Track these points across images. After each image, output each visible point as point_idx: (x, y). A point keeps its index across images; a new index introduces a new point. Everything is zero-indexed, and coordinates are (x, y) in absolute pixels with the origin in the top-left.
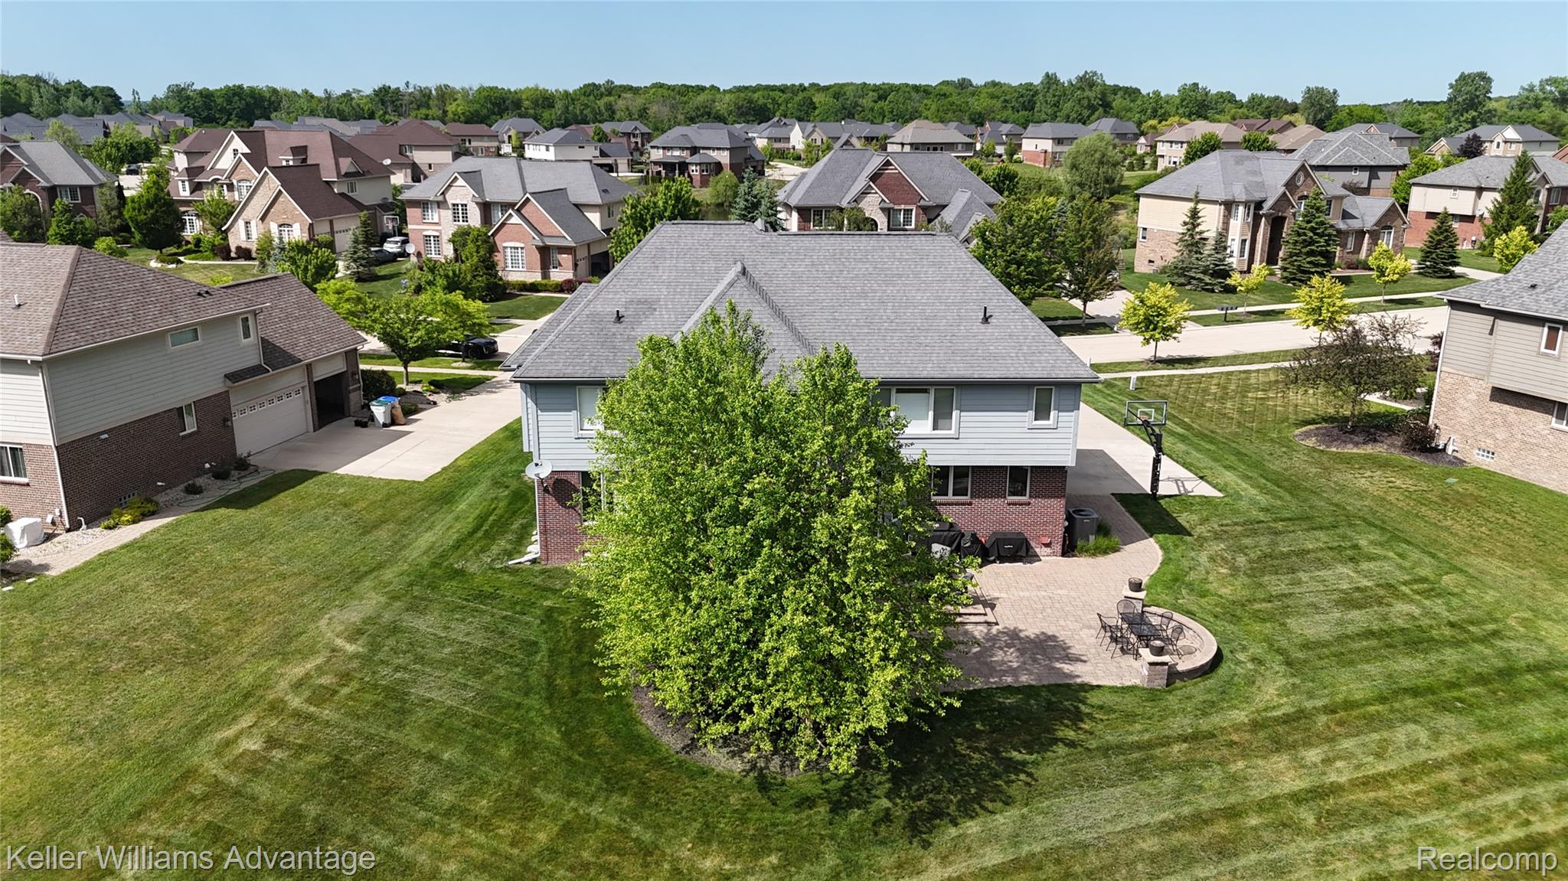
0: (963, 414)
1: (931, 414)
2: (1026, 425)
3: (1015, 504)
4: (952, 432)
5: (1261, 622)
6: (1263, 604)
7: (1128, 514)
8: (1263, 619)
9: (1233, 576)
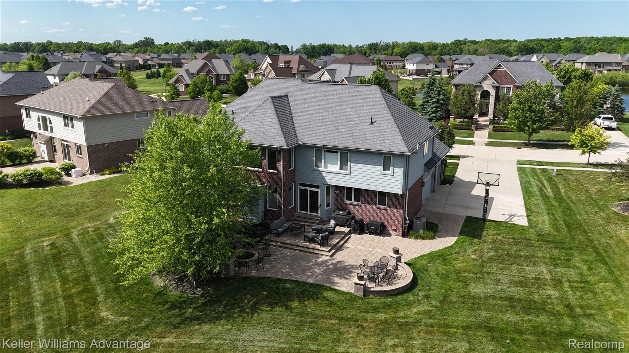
0: (352, 164)
1: (339, 162)
2: (379, 172)
3: (380, 209)
4: (347, 172)
5: (457, 282)
6: (470, 275)
7: (461, 225)
8: (460, 281)
9: (474, 260)
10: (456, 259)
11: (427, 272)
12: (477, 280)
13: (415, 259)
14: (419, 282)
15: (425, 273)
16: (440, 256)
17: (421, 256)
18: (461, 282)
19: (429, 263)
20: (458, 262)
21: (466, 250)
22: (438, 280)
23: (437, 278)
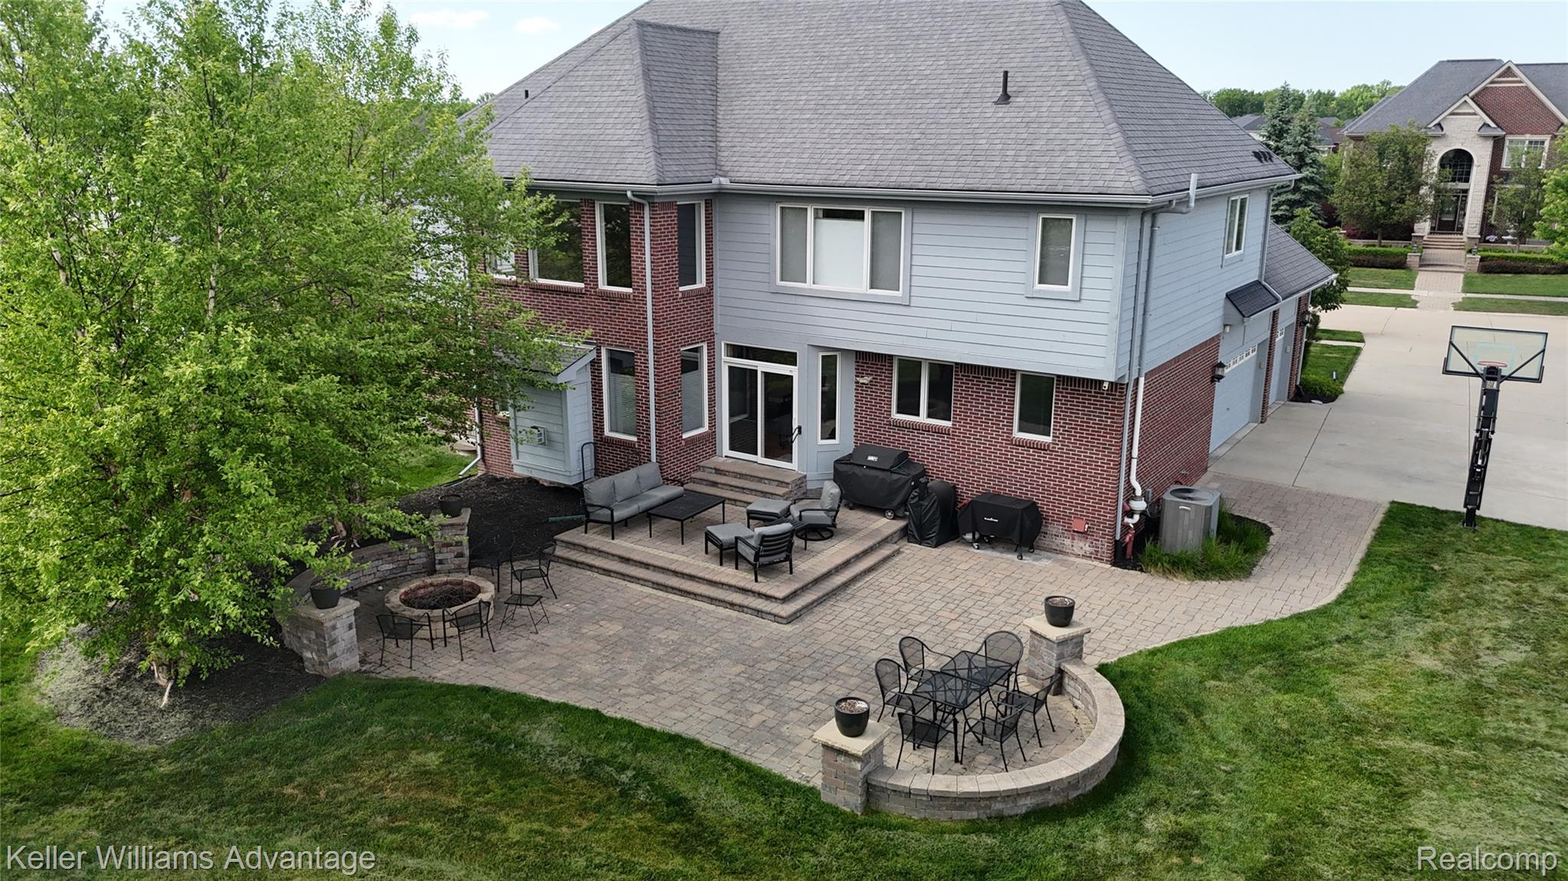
2: (1020, 289)
3: (1028, 446)
4: (900, 293)
5: (1346, 774)
6: (1416, 745)
7: (1369, 535)
8: (1361, 771)
9: (1432, 677)
10: (1345, 667)
11: (1198, 714)
12: (1451, 776)
13: (1153, 653)
14: (1156, 761)
15: (1192, 719)
16: (1267, 648)
17: (1183, 644)
18: (1371, 777)
19: (1216, 677)
20: (1354, 680)
21: (1390, 632)
22: (1250, 761)
23: (1245, 749)
